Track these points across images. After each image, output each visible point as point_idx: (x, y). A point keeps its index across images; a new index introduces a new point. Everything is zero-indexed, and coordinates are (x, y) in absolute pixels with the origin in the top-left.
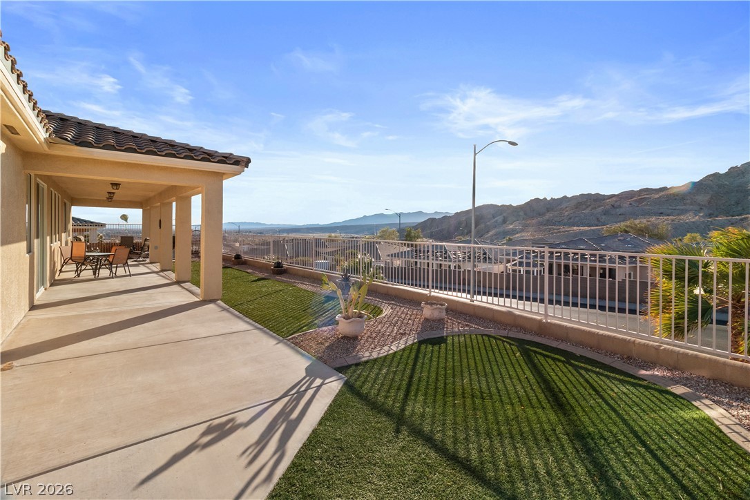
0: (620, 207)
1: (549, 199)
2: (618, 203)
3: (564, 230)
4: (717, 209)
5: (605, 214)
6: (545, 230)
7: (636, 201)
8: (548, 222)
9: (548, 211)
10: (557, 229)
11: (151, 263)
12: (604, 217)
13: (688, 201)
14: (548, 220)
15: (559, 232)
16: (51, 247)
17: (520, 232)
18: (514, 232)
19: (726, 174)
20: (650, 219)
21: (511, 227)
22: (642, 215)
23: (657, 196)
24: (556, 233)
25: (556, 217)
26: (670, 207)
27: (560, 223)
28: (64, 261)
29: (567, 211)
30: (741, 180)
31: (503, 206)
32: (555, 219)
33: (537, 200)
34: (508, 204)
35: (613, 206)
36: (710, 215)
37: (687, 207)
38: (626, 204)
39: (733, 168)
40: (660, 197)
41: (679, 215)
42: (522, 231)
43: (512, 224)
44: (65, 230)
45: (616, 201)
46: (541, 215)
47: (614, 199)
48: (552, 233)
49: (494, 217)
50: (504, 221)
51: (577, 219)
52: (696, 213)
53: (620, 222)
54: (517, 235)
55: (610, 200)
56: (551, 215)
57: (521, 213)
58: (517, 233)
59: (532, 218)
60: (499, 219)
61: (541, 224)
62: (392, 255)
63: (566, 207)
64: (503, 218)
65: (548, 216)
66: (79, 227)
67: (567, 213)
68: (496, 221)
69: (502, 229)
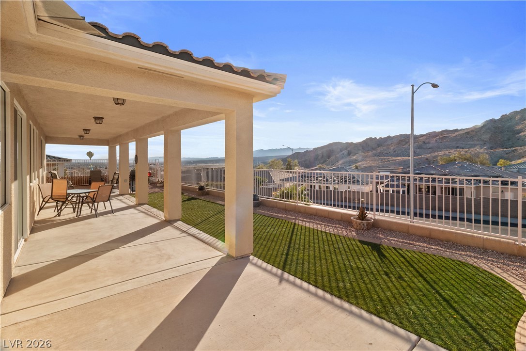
0: (429, 143)
1: (378, 138)
2: (427, 140)
3: (392, 159)
4: (495, 144)
5: (419, 148)
6: (378, 160)
7: (440, 139)
8: (380, 154)
9: (379, 147)
11: (121, 195)
12: (418, 150)
13: (476, 138)
14: (380, 153)
15: (389, 161)
16: (30, 187)
17: (361, 161)
18: (356, 161)
19: (499, 120)
20: (451, 151)
21: (354, 157)
22: (445, 148)
23: (454, 135)
24: (387, 161)
25: (386, 150)
26: (464, 143)
27: (388, 154)
28: (44, 199)
29: (392, 146)
30: (510, 123)
31: (346, 143)
32: (385, 152)
33: (371, 139)
34: (350, 142)
35: (424, 142)
36: (491, 148)
37: (476, 142)
38: (433, 141)
39: (504, 115)
40: (456, 136)
41: (469, 148)
42: (362, 160)
43: (354, 155)
44: (41, 166)
45: (426, 139)
46: (373, 149)
47: (424, 137)
48: (384, 162)
49: (341, 151)
51: (400, 152)
52: (481, 146)
53: (429, 153)
55: (422, 138)
56: (382, 149)
57: (361, 148)
58: (359, 162)
59: (368, 151)
60: (345, 152)
61: (375, 155)
62: (283, 180)
63: (391, 144)
64: (347, 152)
65: (379, 150)
66: (49, 162)
67: (392, 148)
68: (343, 154)
69: (348, 159)
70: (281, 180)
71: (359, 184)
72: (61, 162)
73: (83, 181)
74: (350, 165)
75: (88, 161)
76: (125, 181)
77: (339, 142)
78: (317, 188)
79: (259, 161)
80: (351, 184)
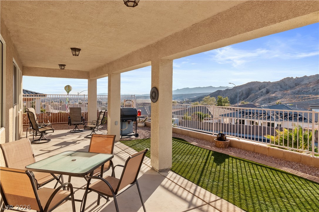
1: (294, 78)
3: (312, 97)
6: (299, 97)
9: (296, 86)
10: (308, 97)
14: (299, 91)
15: (309, 99)
17: (280, 99)
18: (275, 98)
21: (274, 95)
25: (304, 89)
27: (307, 93)
29: (311, 85)
31: (264, 82)
32: (304, 90)
42: (281, 98)
46: (291, 88)
48: (304, 99)
49: (260, 89)
50: (268, 92)
54: (278, 101)
56: (301, 88)
57: (279, 87)
58: (278, 99)
59: (287, 89)
60: (264, 90)
61: (294, 93)
62: (222, 115)
63: (310, 83)
64: (266, 90)
65: (298, 88)
66: (27, 97)
67: (311, 86)
68: (262, 92)
69: (267, 96)
70: (220, 115)
71: (307, 122)
72: (39, 97)
73: (61, 118)
74: (270, 102)
75: (65, 96)
76: (116, 123)
77: (257, 82)
78: (260, 125)
79: (185, 97)
80: (296, 121)
